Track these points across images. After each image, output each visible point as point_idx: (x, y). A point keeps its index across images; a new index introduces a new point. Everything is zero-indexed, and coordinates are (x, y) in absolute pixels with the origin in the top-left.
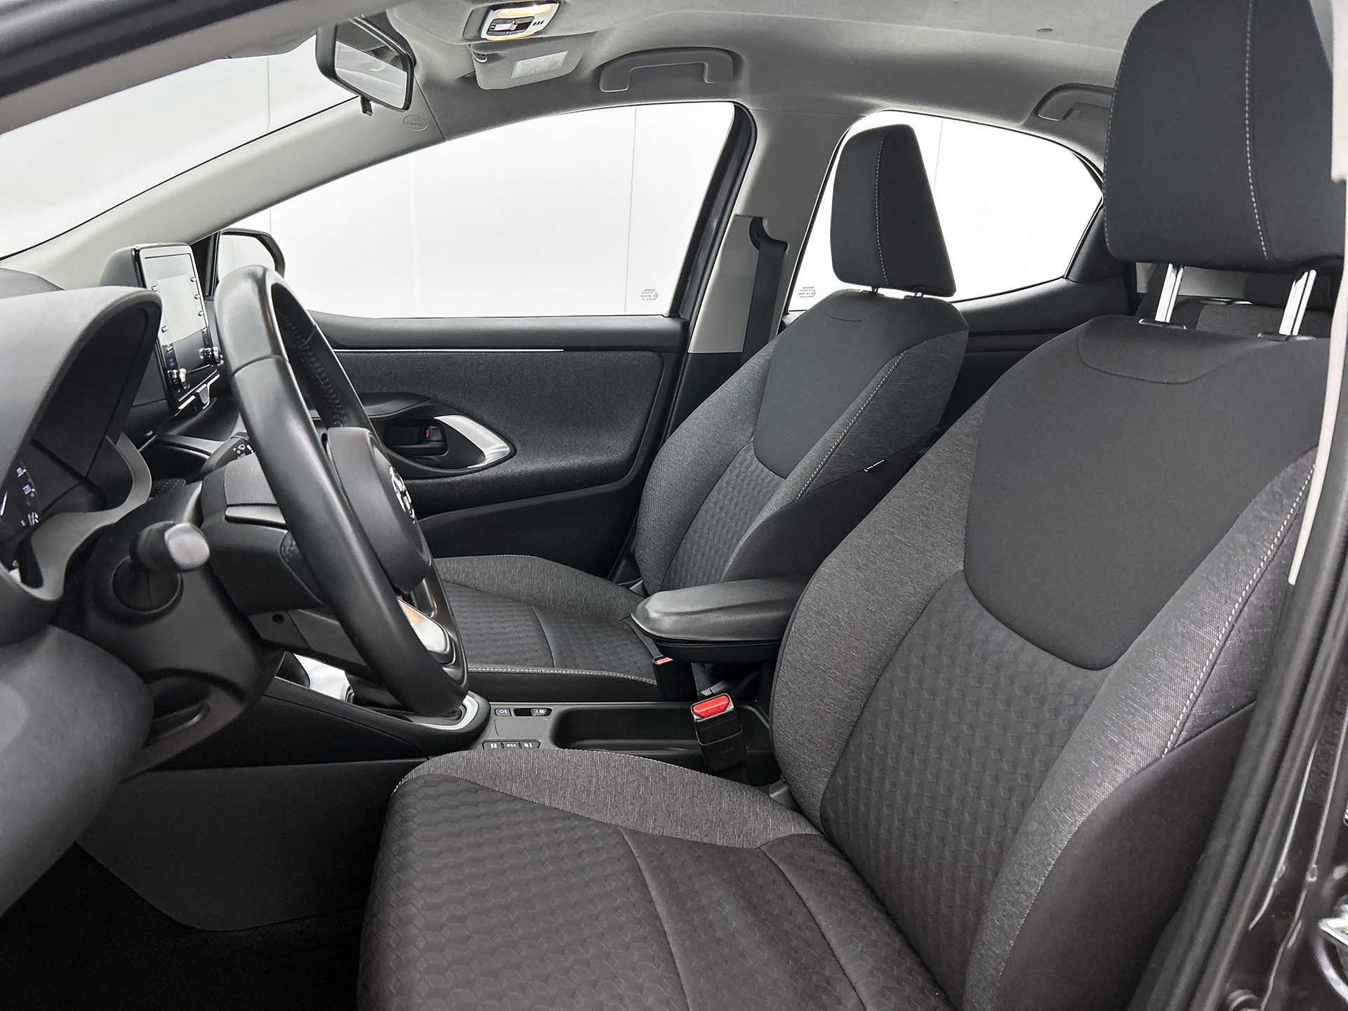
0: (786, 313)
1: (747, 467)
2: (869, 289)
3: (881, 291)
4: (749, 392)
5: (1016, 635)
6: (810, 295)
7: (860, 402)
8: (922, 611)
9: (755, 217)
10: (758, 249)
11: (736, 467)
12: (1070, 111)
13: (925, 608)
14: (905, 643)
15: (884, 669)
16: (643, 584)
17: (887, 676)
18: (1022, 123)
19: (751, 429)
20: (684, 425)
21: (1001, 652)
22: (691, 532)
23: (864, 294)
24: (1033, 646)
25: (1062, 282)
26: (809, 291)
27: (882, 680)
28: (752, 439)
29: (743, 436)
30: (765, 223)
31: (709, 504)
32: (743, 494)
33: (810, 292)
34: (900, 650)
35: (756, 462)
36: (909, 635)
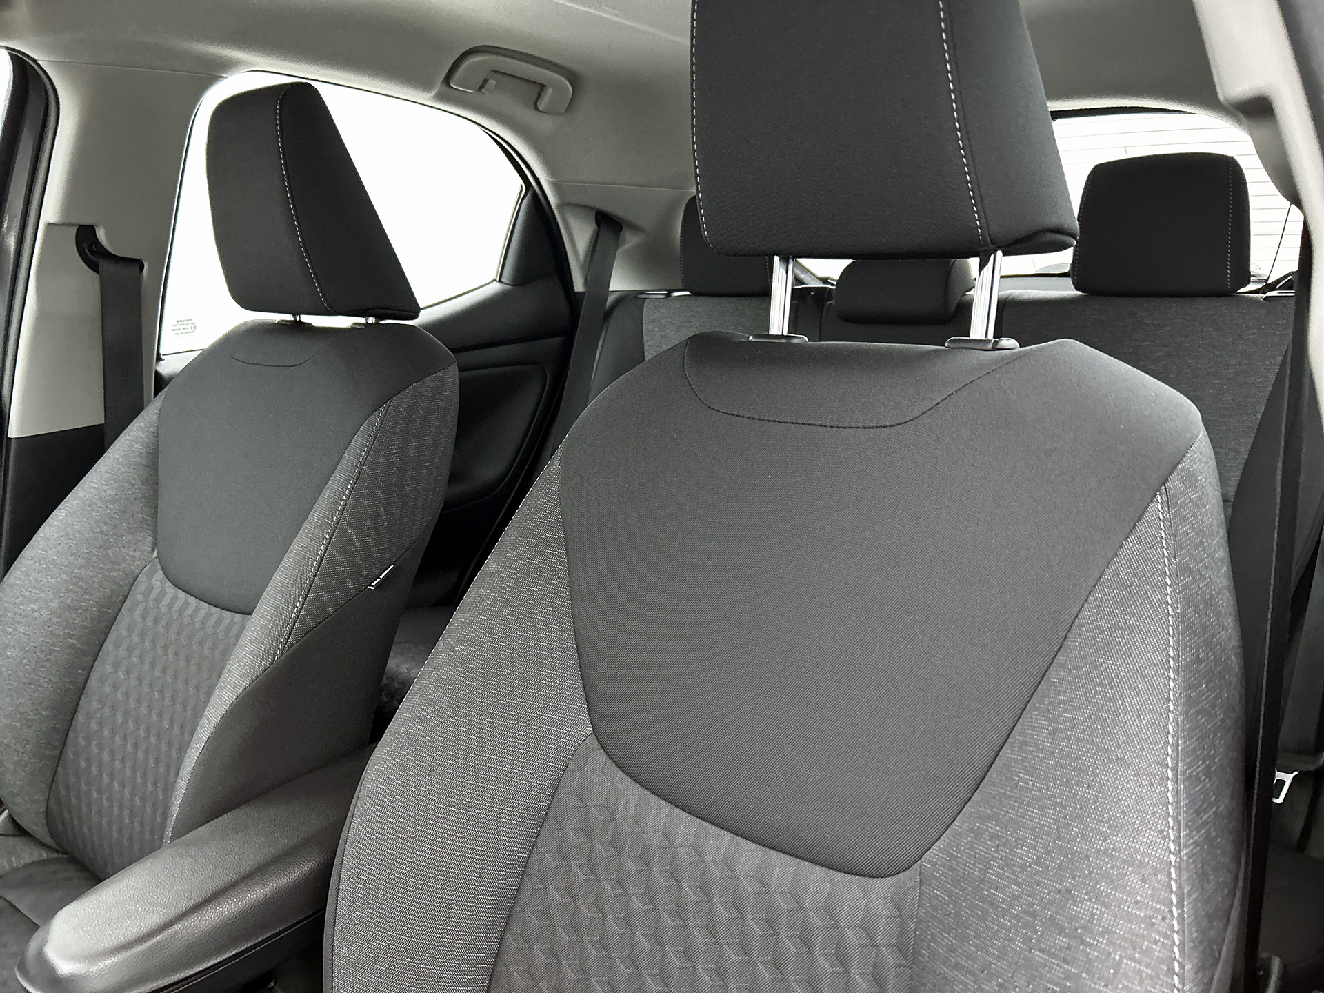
0: (159, 359)
1: (158, 600)
2: (288, 317)
3: (305, 319)
4: (133, 485)
5: (717, 830)
6: (190, 330)
7: (337, 487)
8: (547, 814)
9: (81, 226)
10: (97, 272)
11: (138, 603)
12: (485, 81)
13: (549, 806)
14: (532, 871)
15: (508, 919)
16: (10, 816)
17: (516, 930)
18: (433, 93)
19: (150, 539)
20: (27, 552)
21: (702, 862)
22: (80, 717)
23: (282, 325)
24: (753, 846)
25: (496, 287)
26: (187, 325)
27: (509, 940)
28: (155, 555)
29: (137, 551)
30: (101, 234)
31: (104, 666)
32: (160, 644)
33: (189, 327)
34: (527, 882)
35: (170, 589)
36: (535, 856)
